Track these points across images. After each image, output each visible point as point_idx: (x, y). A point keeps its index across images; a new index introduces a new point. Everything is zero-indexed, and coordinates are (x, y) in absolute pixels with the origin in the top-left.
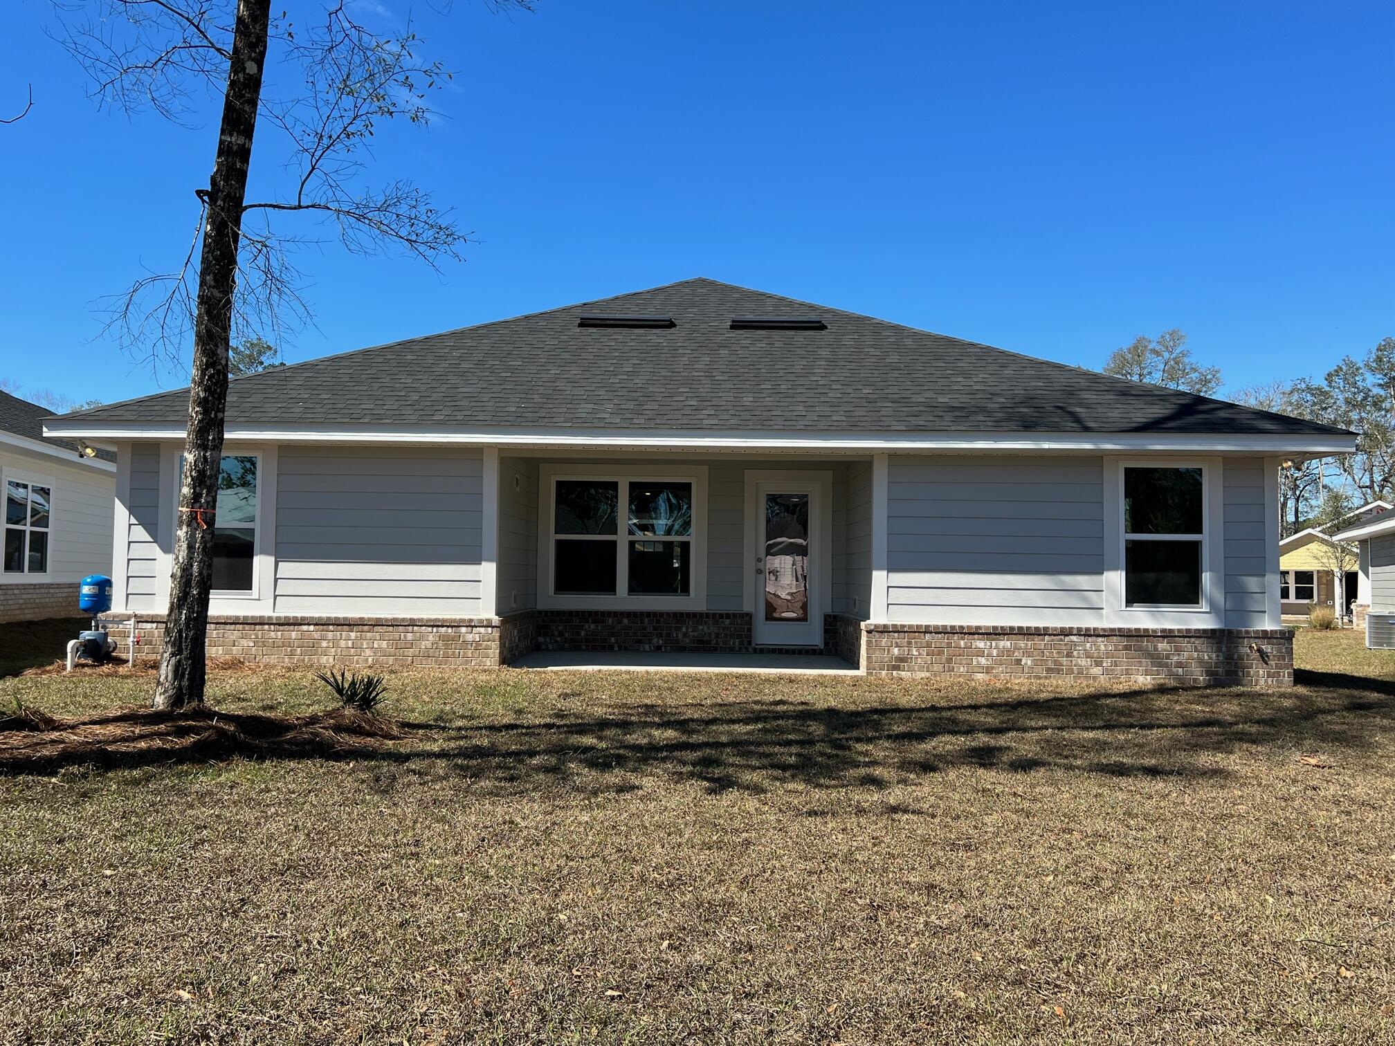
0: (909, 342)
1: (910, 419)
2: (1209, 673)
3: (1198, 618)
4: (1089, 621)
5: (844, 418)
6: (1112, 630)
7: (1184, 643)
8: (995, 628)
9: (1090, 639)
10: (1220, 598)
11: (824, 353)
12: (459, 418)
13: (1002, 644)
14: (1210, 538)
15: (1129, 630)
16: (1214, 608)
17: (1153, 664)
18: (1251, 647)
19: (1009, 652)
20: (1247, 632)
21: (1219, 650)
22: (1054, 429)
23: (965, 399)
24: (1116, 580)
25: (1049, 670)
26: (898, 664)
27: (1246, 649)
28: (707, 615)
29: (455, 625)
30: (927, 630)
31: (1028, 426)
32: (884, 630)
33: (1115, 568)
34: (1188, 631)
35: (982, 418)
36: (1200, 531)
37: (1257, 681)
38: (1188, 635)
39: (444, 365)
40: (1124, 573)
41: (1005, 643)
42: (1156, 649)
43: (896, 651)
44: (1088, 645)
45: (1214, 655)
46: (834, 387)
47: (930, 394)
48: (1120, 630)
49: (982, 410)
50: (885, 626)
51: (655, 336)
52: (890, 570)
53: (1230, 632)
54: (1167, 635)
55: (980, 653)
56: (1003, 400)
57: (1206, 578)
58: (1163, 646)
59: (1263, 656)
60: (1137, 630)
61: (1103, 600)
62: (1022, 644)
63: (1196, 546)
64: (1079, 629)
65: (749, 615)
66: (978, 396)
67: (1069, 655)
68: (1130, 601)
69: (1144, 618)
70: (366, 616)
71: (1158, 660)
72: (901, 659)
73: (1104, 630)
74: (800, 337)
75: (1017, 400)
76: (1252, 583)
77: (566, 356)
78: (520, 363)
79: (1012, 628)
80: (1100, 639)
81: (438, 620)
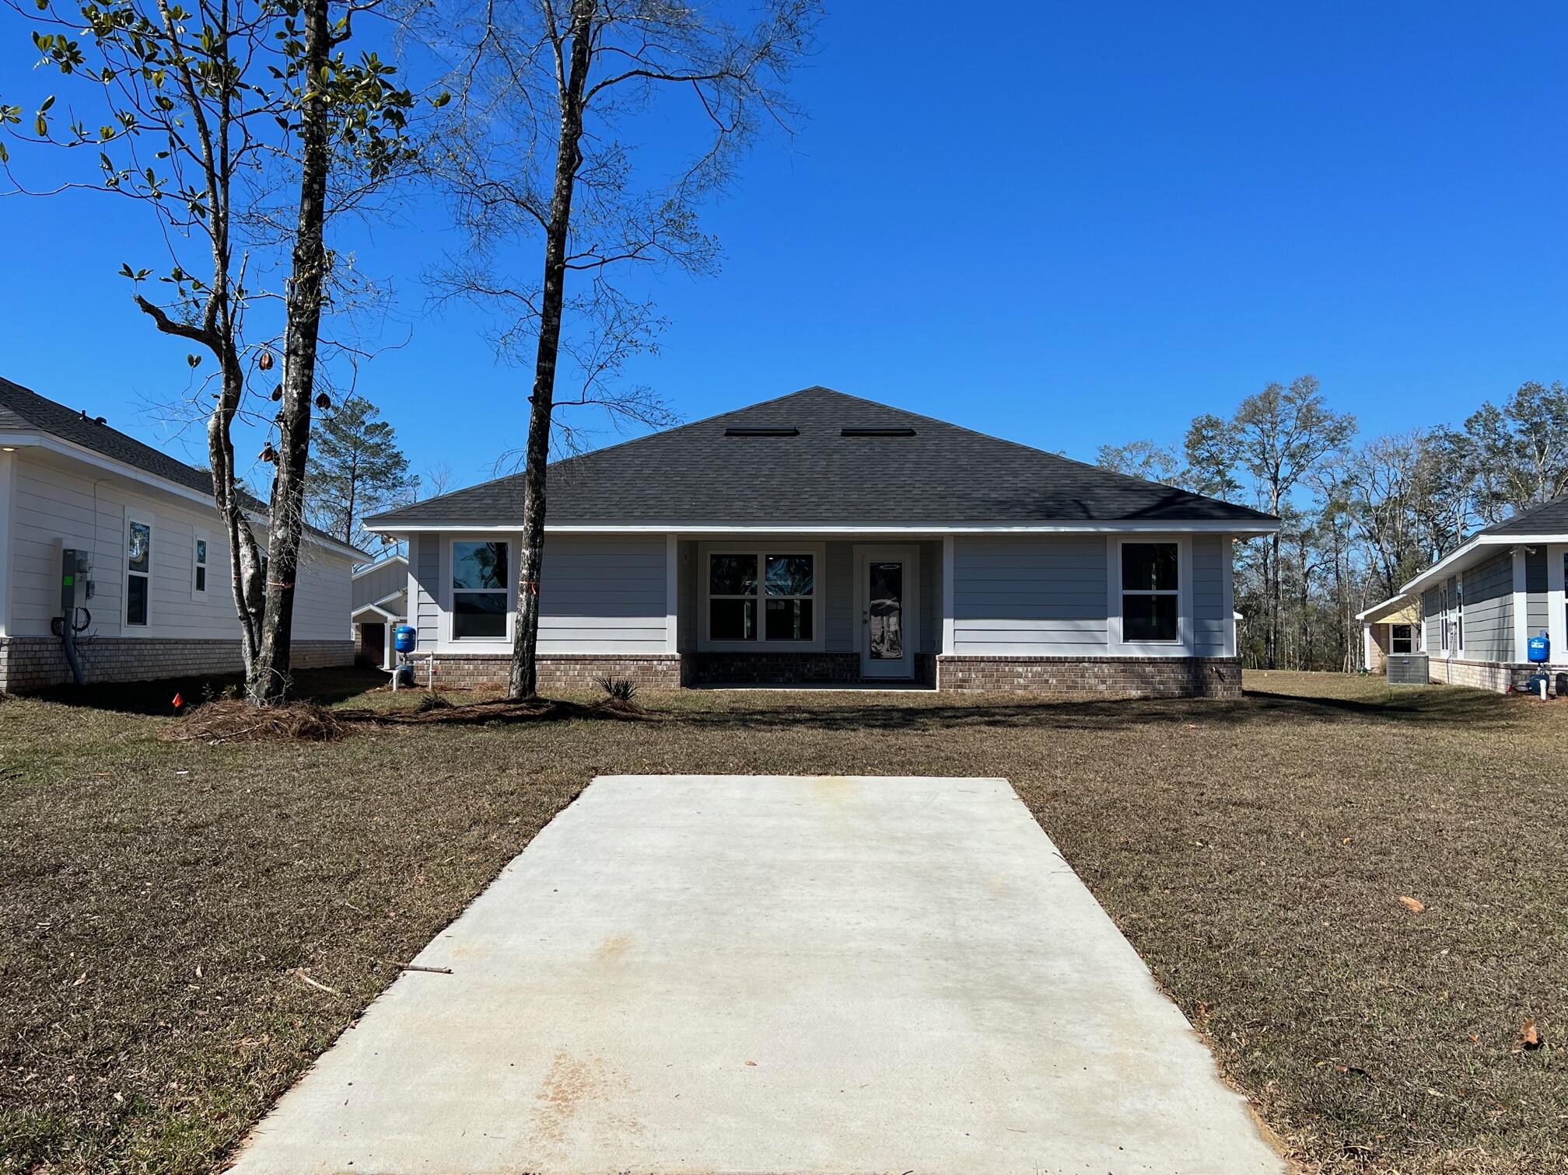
0: (977, 447)
1: (968, 511)
2: (1182, 688)
3: (1175, 650)
4: (1098, 653)
5: (921, 511)
6: (1113, 658)
7: (1165, 668)
8: (1030, 658)
9: (1098, 665)
10: (1191, 636)
11: (912, 456)
12: (651, 514)
13: (1035, 669)
14: (1183, 593)
15: (1125, 658)
16: (1186, 643)
17: (1142, 683)
18: (1212, 670)
19: (1040, 675)
20: (1209, 659)
21: (1189, 672)
22: (1068, 518)
23: (1011, 494)
24: (1116, 624)
25: (1069, 687)
26: (963, 683)
27: (1210, 671)
28: (826, 655)
29: (649, 659)
30: (982, 660)
31: (1049, 516)
32: (951, 660)
33: (1116, 615)
34: (1167, 658)
35: (1019, 510)
36: (1175, 587)
37: (1216, 694)
38: (1167, 661)
39: (631, 471)
40: (1122, 619)
41: (1037, 669)
42: (1144, 671)
43: (960, 674)
44: (1096, 669)
45: (1186, 676)
46: (917, 486)
47: (986, 491)
48: (1118, 658)
49: (1021, 504)
50: (952, 657)
51: (783, 443)
52: (956, 618)
53: (1197, 659)
54: (1152, 662)
55: (1020, 676)
56: (1038, 495)
57: (1181, 621)
58: (1149, 669)
59: (1221, 676)
60: (1131, 658)
61: (1108, 638)
62: (1049, 669)
63: (1174, 598)
64: (1090, 658)
65: (858, 655)
66: (1020, 492)
67: (1083, 676)
68: (1126, 638)
69: (1135, 650)
70: (587, 653)
71: (1145, 680)
72: (964, 681)
73: (1107, 658)
74: (894, 443)
75: (1049, 495)
76: (1214, 624)
77: (719, 462)
78: (685, 469)
79: (1042, 658)
80: (1104, 665)
81: (638, 656)
